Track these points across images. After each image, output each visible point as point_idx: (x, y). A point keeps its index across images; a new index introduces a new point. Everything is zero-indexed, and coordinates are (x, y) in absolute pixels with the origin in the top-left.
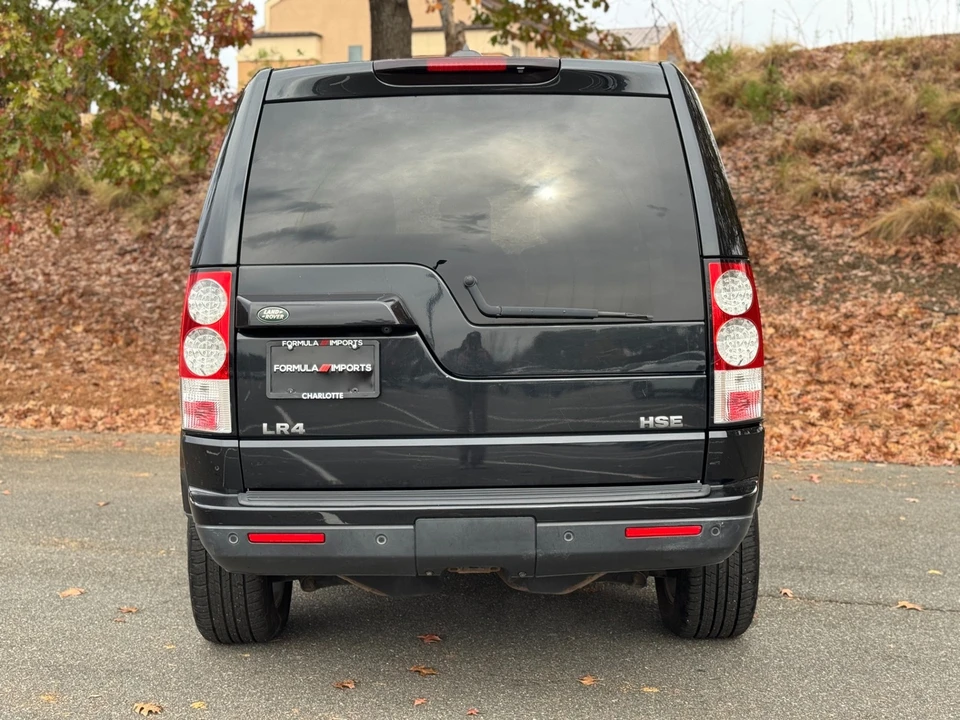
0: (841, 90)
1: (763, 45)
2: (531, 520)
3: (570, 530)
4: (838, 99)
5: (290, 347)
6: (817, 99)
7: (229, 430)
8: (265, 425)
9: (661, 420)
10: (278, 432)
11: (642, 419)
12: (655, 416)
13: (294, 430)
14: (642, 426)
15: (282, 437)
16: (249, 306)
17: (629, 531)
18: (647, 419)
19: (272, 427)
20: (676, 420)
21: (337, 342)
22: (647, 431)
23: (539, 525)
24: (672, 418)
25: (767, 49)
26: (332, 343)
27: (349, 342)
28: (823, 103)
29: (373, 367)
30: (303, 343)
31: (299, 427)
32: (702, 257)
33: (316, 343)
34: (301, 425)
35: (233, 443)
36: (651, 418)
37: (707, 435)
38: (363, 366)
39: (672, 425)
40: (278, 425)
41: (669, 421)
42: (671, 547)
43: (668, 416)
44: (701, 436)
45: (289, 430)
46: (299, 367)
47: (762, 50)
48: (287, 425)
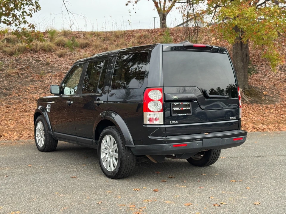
0: (88, 44)
1: (61, 30)
2: (220, 138)
3: (226, 140)
4: (88, 47)
5: (176, 104)
6: (83, 46)
7: (163, 123)
8: (170, 122)
10: (173, 123)
12: (232, 117)
13: (176, 122)
14: (230, 119)
15: (174, 124)
16: (170, 96)
19: (172, 122)
21: (184, 103)
22: (231, 120)
23: (222, 139)
24: (234, 117)
25: (62, 31)
26: (183, 103)
27: (186, 103)
28: (84, 47)
29: (190, 108)
30: (178, 103)
31: (177, 122)
33: (180, 103)
35: (164, 126)
39: (234, 119)
40: (173, 122)
42: (239, 142)
44: (238, 120)
46: (177, 109)
47: (61, 31)
48: (174, 121)
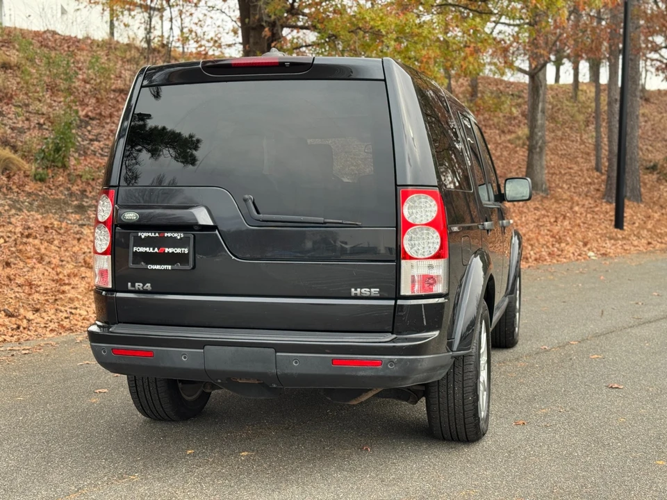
2: (272, 350)
3: (296, 359)
5: (143, 237)
7: (110, 286)
8: (129, 284)
9: (365, 291)
10: (137, 289)
11: (353, 290)
12: (361, 288)
13: (145, 287)
14: (353, 294)
15: (139, 292)
16: (118, 211)
17: (334, 361)
18: (356, 290)
19: (133, 285)
20: (375, 291)
21: (169, 235)
22: (356, 297)
23: (278, 354)
24: (372, 290)
26: (166, 235)
27: (176, 235)
29: (189, 250)
32: (396, 185)
33: (157, 235)
34: (149, 285)
36: (359, 290)
37: (396, 302)
38: (183, 249)
39: (372, 295)
40: (137, 284)
41: (370, 292)
42: (361, 373)
43: (370, 288)
44: (392, 303)
45: (143, 287)
46: (147, 249)
48: (141, 284)
